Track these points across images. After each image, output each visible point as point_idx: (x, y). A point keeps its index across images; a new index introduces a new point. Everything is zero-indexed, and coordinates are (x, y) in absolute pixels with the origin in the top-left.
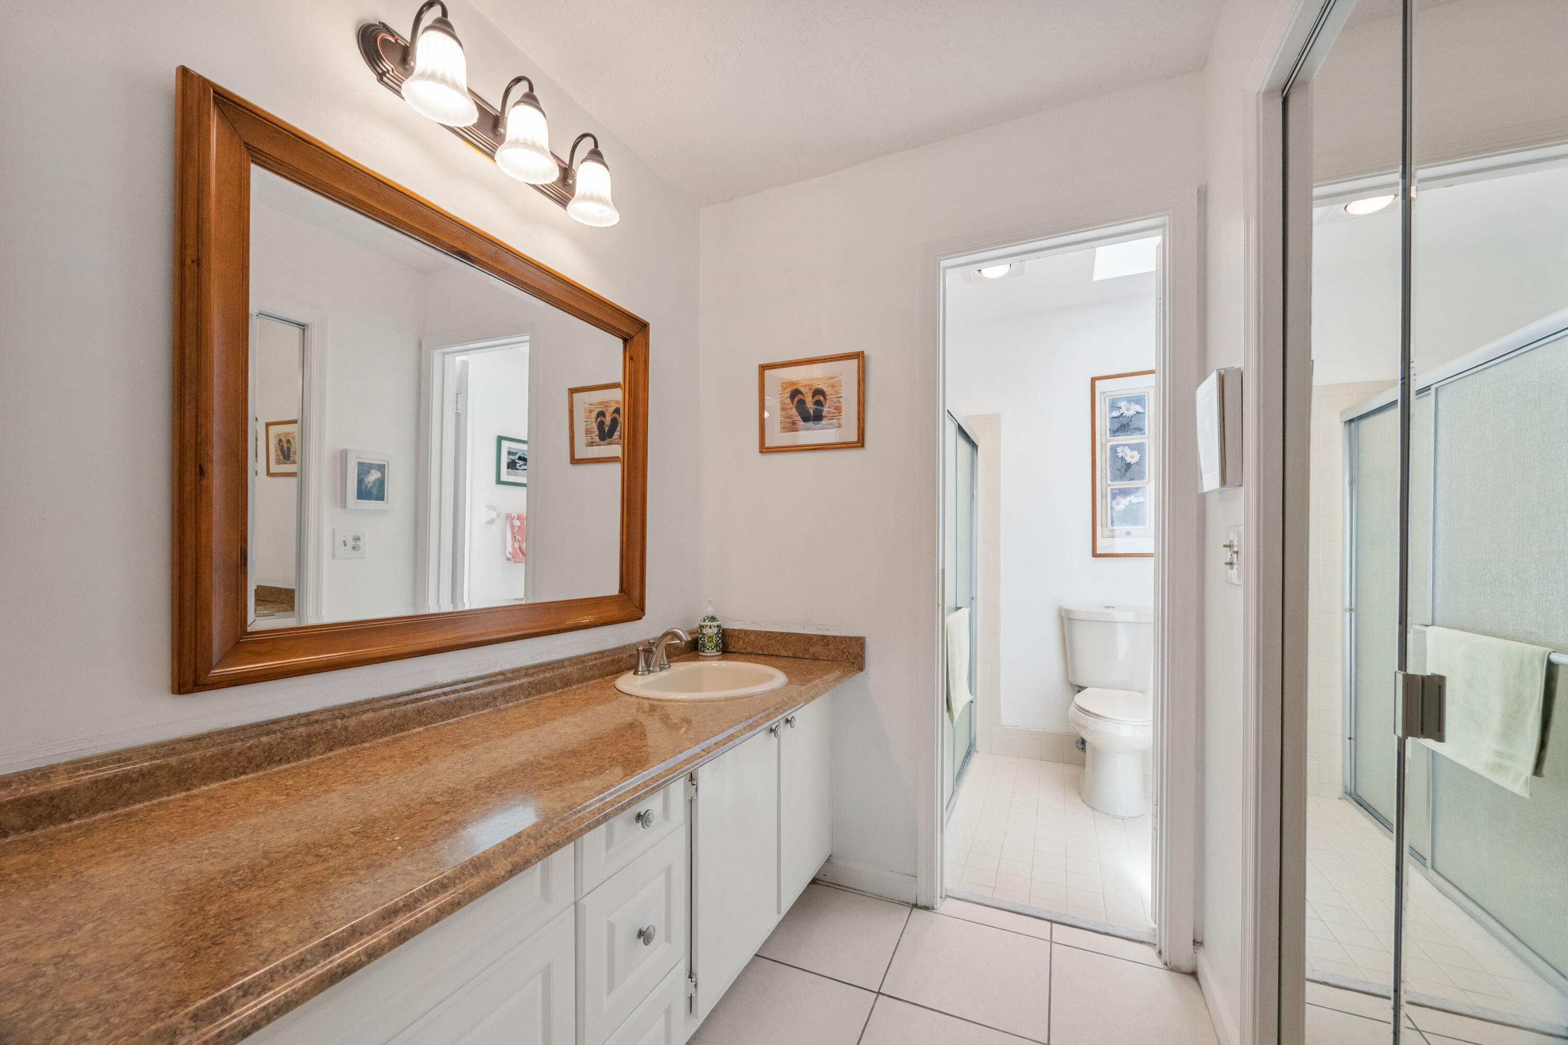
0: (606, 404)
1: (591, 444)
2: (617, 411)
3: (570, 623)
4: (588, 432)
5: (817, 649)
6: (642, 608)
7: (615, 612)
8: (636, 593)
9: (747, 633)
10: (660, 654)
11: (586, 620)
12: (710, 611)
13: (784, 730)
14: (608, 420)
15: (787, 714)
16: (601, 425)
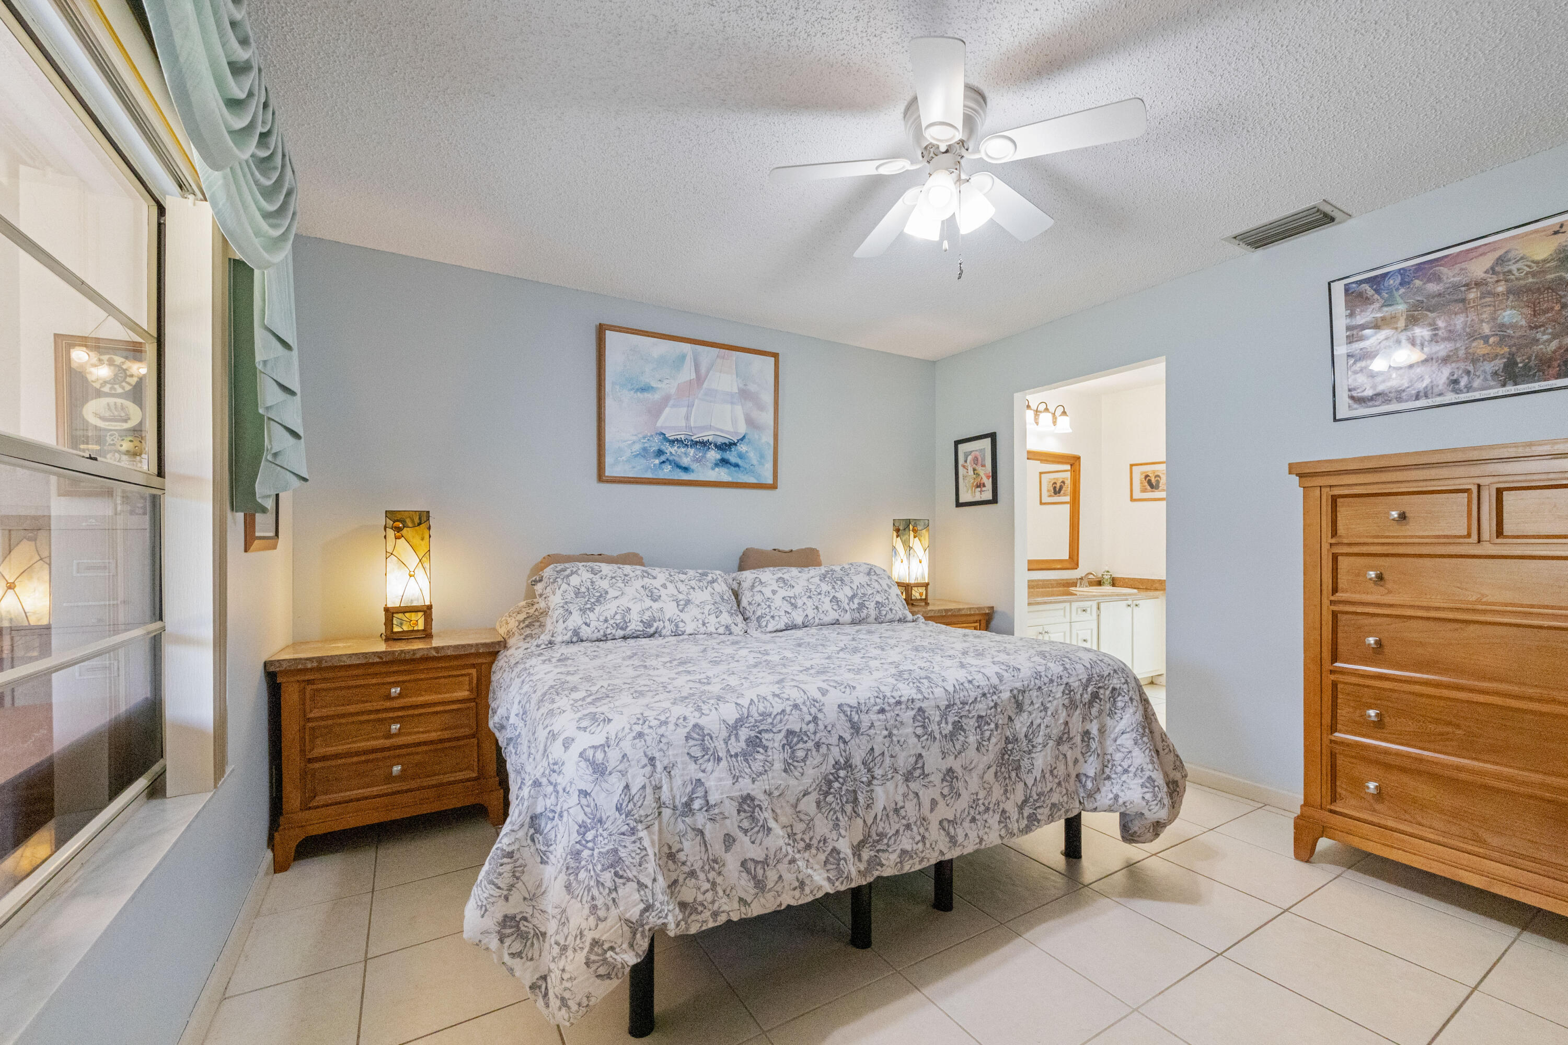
0: (1057, 479)
1: (1050, 496)
2: (1063, 482)
3: (1054, 567)
4: (1048, 491)
5: (1157, 585)
6: (1077, 565)
7: (1068, 566)
8: (1075, 558)
9: (1124, 579)
10: (1085, 582)
11: (1059, 567)
12: (1107, 569)
13: (1136, 609)
14: (1058, 486)
15: (1137, 602)
16: (1055, 488)
